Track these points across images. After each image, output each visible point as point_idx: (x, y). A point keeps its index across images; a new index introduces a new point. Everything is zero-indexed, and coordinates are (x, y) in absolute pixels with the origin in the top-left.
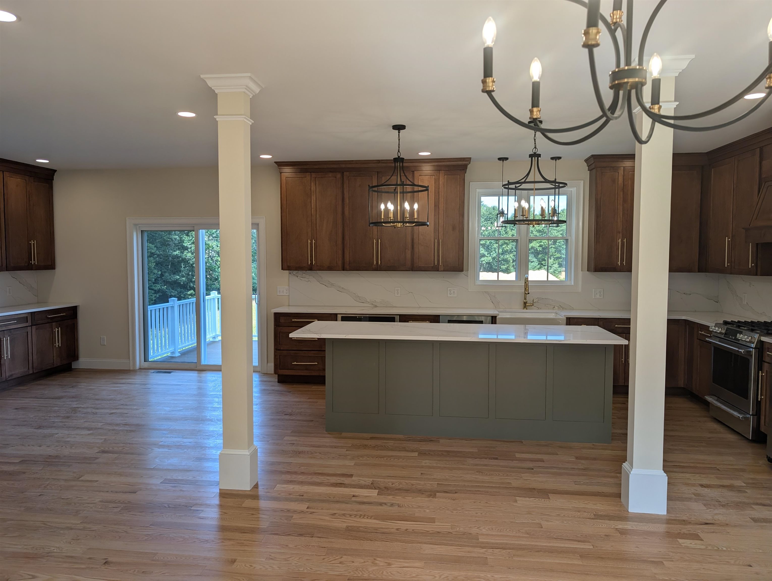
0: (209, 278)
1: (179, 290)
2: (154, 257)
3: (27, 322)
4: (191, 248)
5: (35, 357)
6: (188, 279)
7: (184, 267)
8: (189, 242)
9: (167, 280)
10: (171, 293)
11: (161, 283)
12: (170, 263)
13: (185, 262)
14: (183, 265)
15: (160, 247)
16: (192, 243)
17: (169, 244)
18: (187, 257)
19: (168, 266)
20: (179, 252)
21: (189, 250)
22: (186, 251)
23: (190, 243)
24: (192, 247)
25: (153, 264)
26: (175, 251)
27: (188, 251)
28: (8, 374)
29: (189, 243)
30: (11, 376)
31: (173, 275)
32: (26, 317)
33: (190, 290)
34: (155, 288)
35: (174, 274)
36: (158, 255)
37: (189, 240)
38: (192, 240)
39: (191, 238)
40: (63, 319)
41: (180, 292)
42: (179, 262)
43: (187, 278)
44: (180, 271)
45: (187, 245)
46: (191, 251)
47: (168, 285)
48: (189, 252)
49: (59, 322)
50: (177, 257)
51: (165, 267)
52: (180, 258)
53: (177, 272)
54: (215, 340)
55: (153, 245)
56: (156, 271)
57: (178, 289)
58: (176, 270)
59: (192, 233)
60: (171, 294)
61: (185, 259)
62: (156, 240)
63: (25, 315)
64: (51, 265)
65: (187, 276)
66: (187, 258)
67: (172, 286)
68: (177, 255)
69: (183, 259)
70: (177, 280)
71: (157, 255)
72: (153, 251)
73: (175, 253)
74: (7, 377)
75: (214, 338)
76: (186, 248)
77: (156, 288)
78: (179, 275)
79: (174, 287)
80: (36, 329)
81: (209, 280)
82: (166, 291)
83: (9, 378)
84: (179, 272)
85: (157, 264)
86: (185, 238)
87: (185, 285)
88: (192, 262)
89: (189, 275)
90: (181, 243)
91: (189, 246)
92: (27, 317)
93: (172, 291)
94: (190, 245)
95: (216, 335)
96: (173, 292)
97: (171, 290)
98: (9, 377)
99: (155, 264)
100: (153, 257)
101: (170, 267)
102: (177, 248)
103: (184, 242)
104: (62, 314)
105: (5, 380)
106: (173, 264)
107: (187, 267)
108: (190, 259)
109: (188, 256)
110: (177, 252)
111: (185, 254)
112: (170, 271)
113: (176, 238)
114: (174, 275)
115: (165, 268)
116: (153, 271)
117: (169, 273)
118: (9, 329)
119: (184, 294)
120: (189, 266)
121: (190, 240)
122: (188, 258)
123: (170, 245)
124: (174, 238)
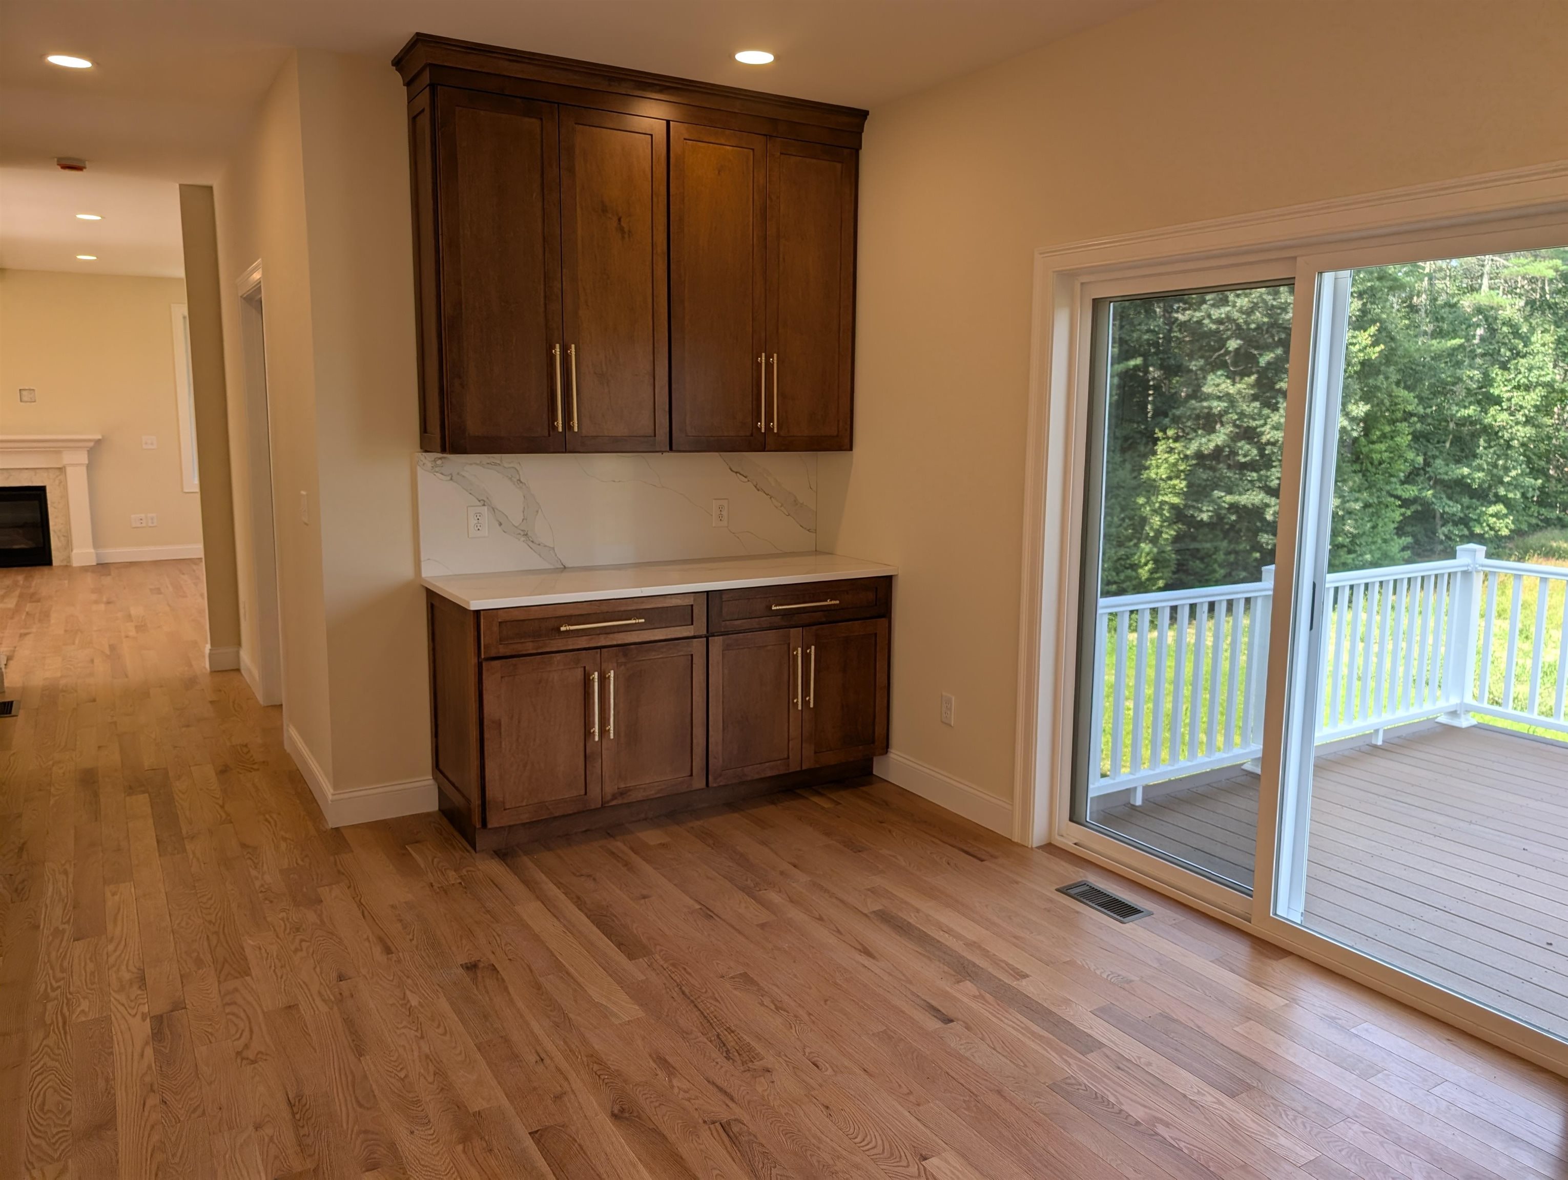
0: (1552, 476)
1: (1466, 500)
2: (1411, 421)
3: (692, 624)
4: (1509, 400)
5: (716, 736)
6: (1493, 475)
7: (1485, 448)
8: (1505, 386)
9: (1438, 477)
10: (1444, 507)
11: (1422, 483)
12: (1449, 435)
13: (1488, 434)
14: (1485, 441)
15: (1430, 396)
16: (1513, 388)
17: (1452, 390)
18: (1496, 421)
19: (1444, 442)
20: (1475, 410)
21: (1503, 404)
22: (1498, 407)
23: (1509, 388)
24: (1512, 397)
25: (1405, 438)
26: (1465, 407)
27: (1502, 407)
28: (610, 789)
29: (1506, 388)
30: (622, 793)
31: (1454, 466)
32: (690, 607)
33: (1495, 503)
34: (1404, 493)
35: (1458, 461)
36: (1422, 418)
37: (1506, 380)
38: (1514, 379)
39: (1512, 376)
40: (830, 617)
41: (1468, 508)
42: (1475, 435)
43: (1489, 472)
44: (1475, 456)
45: (1501, 391)
46: (1510, 407)
47: (1438, 488)
48: (1506, 410)
49: (814, 628)
50: (1468, 421)
51: (1437, 445)
52: (1476, 425)
53: (1466, 457)
54: (1455, 723)
55: (1412, 394)
56: (1410, 455)
57: (1463, 500)
58: (1463, 455)
59: (1517, 363)
60: (1444, 511)
61: (1491, 426)
62: (1421, 380)
63: (689, 601)
64: (837, 436)
65: (1491, 468)
66: (1497, 424)
67: (1450, 491)
68: (1469, 416)
69: (1485, 426)
70: (1463, 477)
71: (1418, 417)
72: (1410, 408)
73: (1465, 412)
74: (609, 797)
75: (1454, 714)
76: (1497, 401)
77: (1405, 495)
78: (1468, 466)
79: (1453, 493)
80: (727, 648)
81: (1554, 482)
82: (1433, 503)
83: (612, 800)
84: (1471, 458)
85: (1417, 437)
86: (1497, 374)
87: (1484, 490)
88: (1509, 435)
89: (1495, 465)
90: (1486, 388)
91: (1506, 395)
92: (692, 606)
93: (1446, 504)
94: (1509, 391)
95: (1462, 704)
96: (1449, 506)
97: (1445, 499)
98: (614, 797)
99: (1410, 437)
100: (1409, 423)
101: (1448, 445)
102: (1472, 399)
103: (1492, 386)
104: (829, 602)
105: (600, 806)
106: (1458, 440)
107: (1495, 445)
108: (1504, 427)
109: (1498, 420)
110: (1471, 411)
111: (1493, 416)
112: (1448, 456)
113: (1474, 375)
114: (1458, 466)
115: (1436, 448)
116: (1405, 455)
117: (1444, 460)
118: (619, 642)
119: (1478, 511)
120: (1500, 445)
121: (1509, 381)
122: (1499, 426)
123: (1455, 392)
124: (1469, 376)
